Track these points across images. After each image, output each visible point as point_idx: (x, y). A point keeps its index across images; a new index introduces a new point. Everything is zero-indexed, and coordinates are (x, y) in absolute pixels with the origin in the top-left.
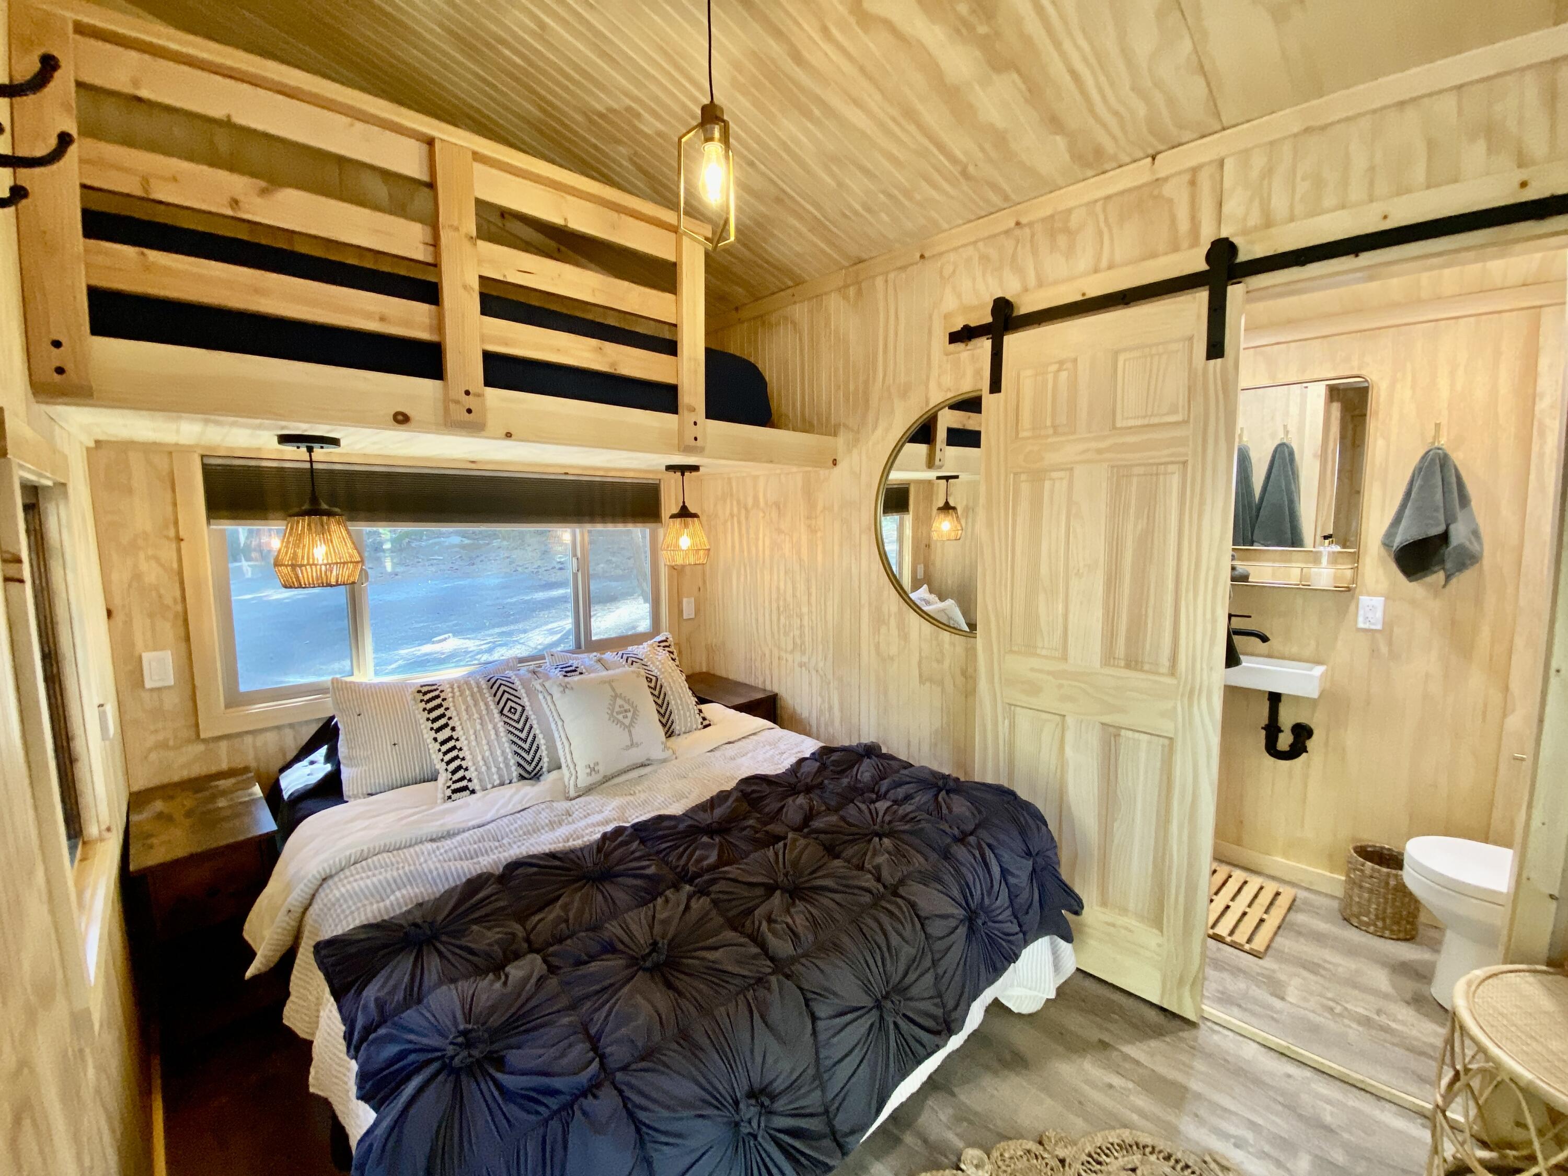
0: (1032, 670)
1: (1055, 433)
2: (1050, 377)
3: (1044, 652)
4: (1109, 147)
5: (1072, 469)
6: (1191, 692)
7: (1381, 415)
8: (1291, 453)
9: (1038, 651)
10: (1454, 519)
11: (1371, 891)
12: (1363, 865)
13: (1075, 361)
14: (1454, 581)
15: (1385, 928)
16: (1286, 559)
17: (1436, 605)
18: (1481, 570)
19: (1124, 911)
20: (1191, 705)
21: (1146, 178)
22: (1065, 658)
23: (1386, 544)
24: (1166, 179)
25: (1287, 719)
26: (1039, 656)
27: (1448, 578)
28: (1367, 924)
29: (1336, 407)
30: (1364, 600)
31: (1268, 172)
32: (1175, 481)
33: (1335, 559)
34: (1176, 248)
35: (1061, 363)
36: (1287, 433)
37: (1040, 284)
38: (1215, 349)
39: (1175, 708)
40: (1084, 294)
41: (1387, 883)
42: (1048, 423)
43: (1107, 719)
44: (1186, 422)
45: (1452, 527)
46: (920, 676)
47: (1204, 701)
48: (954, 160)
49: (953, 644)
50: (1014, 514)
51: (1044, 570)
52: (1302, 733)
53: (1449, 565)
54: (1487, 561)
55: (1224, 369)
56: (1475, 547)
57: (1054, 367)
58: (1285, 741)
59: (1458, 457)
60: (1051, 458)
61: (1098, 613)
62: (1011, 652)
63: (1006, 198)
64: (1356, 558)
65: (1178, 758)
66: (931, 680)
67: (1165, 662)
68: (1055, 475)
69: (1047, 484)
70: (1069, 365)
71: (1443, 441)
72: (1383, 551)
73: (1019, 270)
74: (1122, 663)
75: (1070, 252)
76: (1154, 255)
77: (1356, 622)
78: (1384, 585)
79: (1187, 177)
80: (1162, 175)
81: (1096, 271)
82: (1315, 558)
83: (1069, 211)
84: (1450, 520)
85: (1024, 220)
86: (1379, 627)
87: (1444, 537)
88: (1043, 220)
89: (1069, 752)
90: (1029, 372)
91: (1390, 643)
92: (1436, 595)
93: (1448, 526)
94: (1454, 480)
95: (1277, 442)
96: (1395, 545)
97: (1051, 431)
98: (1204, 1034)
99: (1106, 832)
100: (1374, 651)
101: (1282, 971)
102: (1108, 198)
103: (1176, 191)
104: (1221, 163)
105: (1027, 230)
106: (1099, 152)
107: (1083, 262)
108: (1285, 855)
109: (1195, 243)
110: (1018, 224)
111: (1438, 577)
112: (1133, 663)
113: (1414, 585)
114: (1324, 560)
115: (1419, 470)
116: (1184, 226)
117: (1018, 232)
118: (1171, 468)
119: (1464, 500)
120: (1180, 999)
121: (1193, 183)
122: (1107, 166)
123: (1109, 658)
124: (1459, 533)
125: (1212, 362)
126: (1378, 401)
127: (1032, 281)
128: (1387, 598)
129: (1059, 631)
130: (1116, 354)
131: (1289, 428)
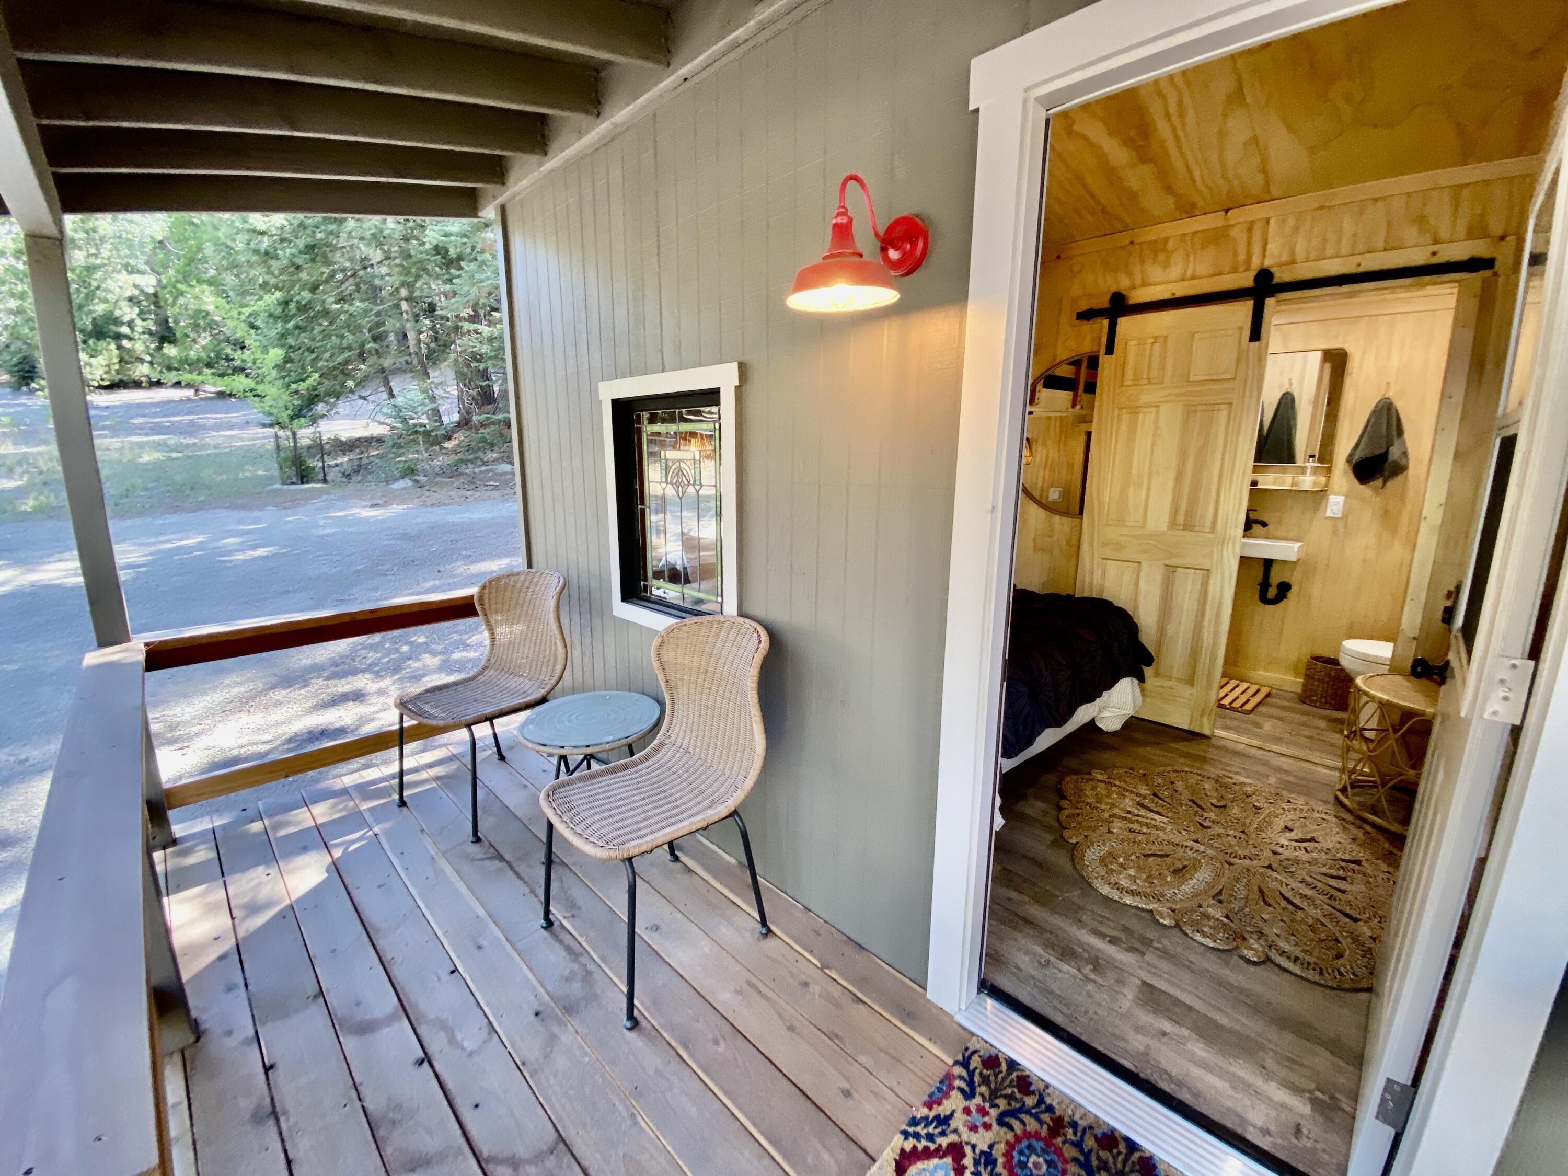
0: (1121, 535)
1: (1149, 383)
2: (1148, 347)
3: (1130, 524)
4: (1200, 203)
5: (1158, 407)
6: (1223, 542)
7: (1354, 376)
8: (1293, 400)
9: (1127, 523)
10: (1392, 445)
11: (1319, 680)
12: (1315, 665)
13: (1166, 337)
14: (1389, 484)
15: (1326, 703)
16: (1284, 471)
17: (1377, 501)
18: (1406, 477)
19: (1170, 678)
20: (1222, 549)
21: (1220, 224)
22: (1143, 526)
23: (1349, 460)
24: (1233, 226)
25: (1276, 577)
26: (1126, 526)
27: (1385, 482)
28: (1315, 701)
29: (1328, 366)
30: (1332, 499)
31: (1296, 230)
32: (1224, 414)
33: (1315, 471)
34: (1235, 270)
35: (1156, 338)
36: (1291, 384)
37: (1144, 284)
38: (1256, 334)
39: (1212, 553)
40: (1173, 294)
41: (1330, 675)
42: (1145, 376)
43: (1168, 562)
44: (1234, 379)
45: (1391, 449)
46: (1035, 547)
47: (1230, 547)
48: (1098, 203)
49: (1061, 524)
50: (1117, 435)
51: (1134, 471)
52: (1284, 588)
53: (1386, 474)
54: (1411, 471)
55: (1260, 349)
56: (1403, 462)
57: (1151, 340)
58: (1272, 592)
59: (1399, 405)
60: (1145, 399)
61: (1169, 497)
62: (1107, 525)
63: (1126, 225)
64: (1329, 470)
65: (1212, 582)
66: (1043, 550)
67: (1208, 524)
68: (1145, 410)
69: (1141, 416)
70: (1161, 340)
71: (1390, 394)
72: (1347, 465)
73: (1129, 274)
74: (1181, 527)
75: (1166, 265)
76: (1220, 274)
77: (1325, 512)
78: (1344, 489)
79: (1246, 226)
80: (1232, 222)
81: (1183, 280)
82: (1303, 470)
83: (1167, 240)
84: (1390, 444)
85: (1136, 241)
86: (1339, 515)
87: (1385, 456)
88: (1151, 242)
89: (1142, 585)
90: (1135, 343)
91: (1346, 526)
92: (1377, 494)
93: (1388, 448)
94: (1394, 419)
95: (1284, 391)
96: (1354, 461)
97: (1146, 381)
98: (1214, 741)
99: (1162, 630)
100: (1335, 533)
101: (1260, 720)
102: (1195, 233)
103: (1239, 235)
104: (1268, 221)
105: (1137, 247)
106: (1193, 206)
107: (1175, 272)
108: (1266, 669)
109: (1248, 269)
110: (1132, 243)
111: (1379, 482)
112: (1188, 527)
113: (1363, 487)
114: (1309, 471)
115: (1374, 412)
116: (1242, 257)
117: (1131, 247)
118: (1222, 407)
119: (1400, 432)
120: (1201, 725)
121: (1250, 230)
122: (1197, 212)
123: (1173, 524)
124: (1395, 453)
125: (1253, 344)
126: (1353, 366)
127: (1138, 281)
128: (1347, 497)
129: (1142, 509)
130: (1192, 335)
131: (1293, 381)
